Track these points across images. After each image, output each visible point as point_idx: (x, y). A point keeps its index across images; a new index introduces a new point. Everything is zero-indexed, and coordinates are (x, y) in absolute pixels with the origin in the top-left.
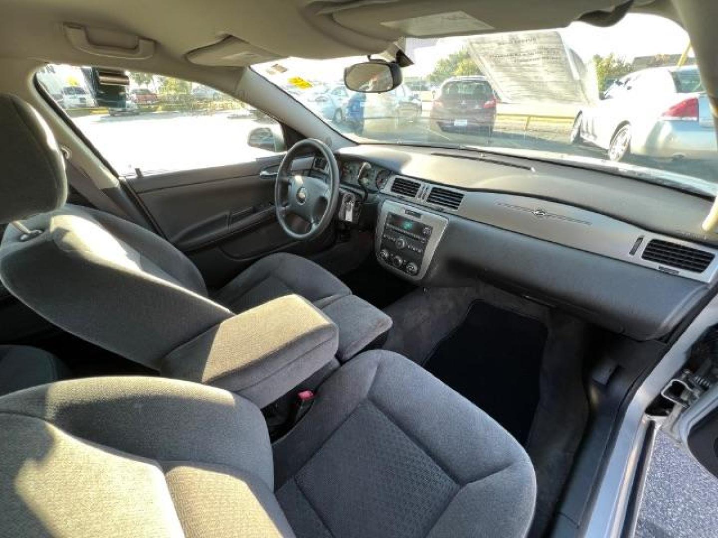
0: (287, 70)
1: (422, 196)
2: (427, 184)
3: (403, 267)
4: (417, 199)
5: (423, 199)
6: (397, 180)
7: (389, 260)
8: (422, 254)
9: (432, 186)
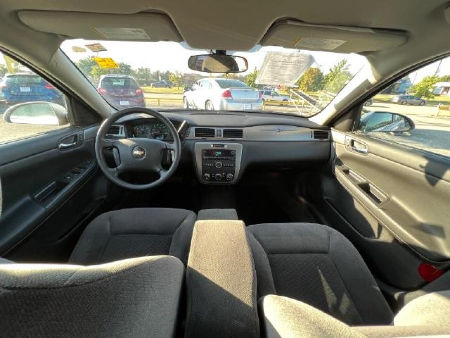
0: (105, 50)
1: (219, 135)
2: (219, 129)
3: (224, 179)
4: (216, 138)
5: (220, 136)
6: (196, 130)
7: (211, 179)
8: (234, 166)
9: (222, 129)
